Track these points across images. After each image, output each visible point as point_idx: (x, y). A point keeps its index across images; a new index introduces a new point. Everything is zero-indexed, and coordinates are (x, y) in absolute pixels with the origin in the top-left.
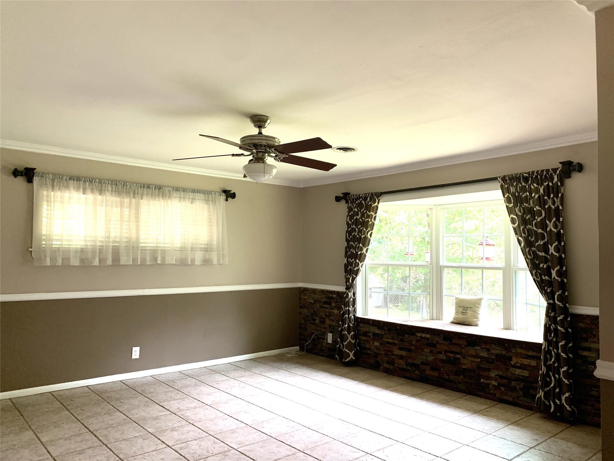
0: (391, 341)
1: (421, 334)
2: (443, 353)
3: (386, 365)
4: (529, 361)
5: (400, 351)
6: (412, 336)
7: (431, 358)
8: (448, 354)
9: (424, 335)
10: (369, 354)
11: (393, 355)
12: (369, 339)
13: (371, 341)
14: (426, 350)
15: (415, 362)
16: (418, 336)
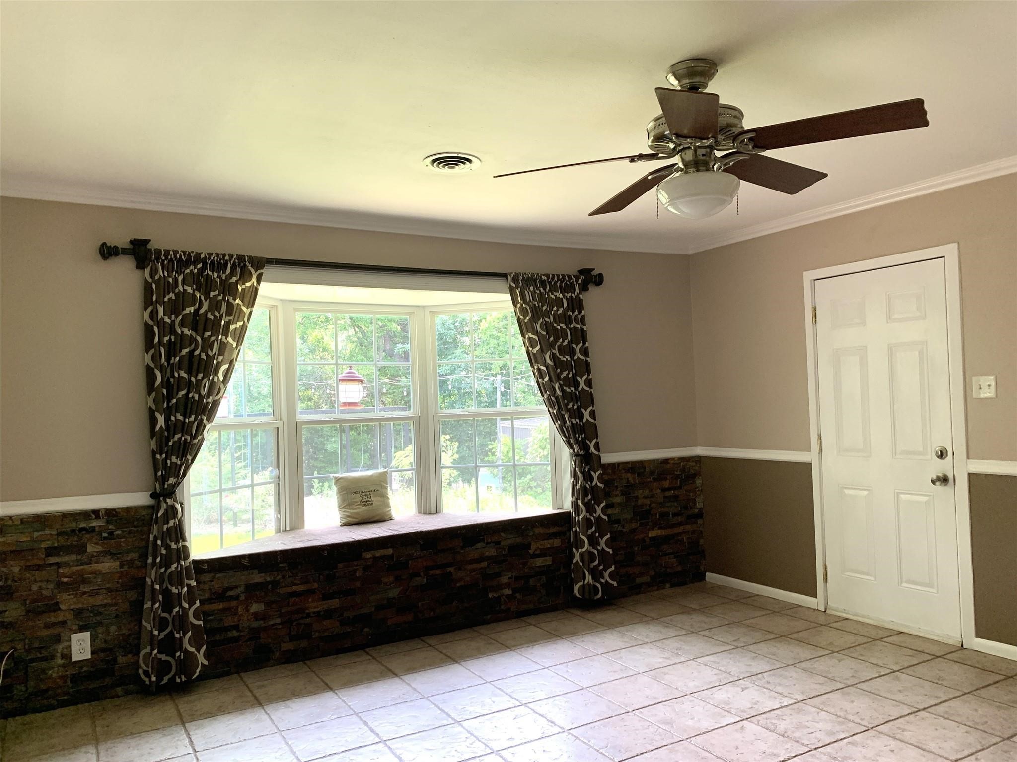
0: (301, 588)
1: (373, 552)
2: (422, 574)
3: (287, 646)
4: (551, 541)
5: (324, 602)
6: (355, 563)
7: (394, 593)
8: (431, 572)
9: (379, 553)
10: (236, 640)
11: (308, 615)
12: (234, 603)
13: (240, 607)
14: (385, 580)
15: (363, 611)
16: (368, 559)
